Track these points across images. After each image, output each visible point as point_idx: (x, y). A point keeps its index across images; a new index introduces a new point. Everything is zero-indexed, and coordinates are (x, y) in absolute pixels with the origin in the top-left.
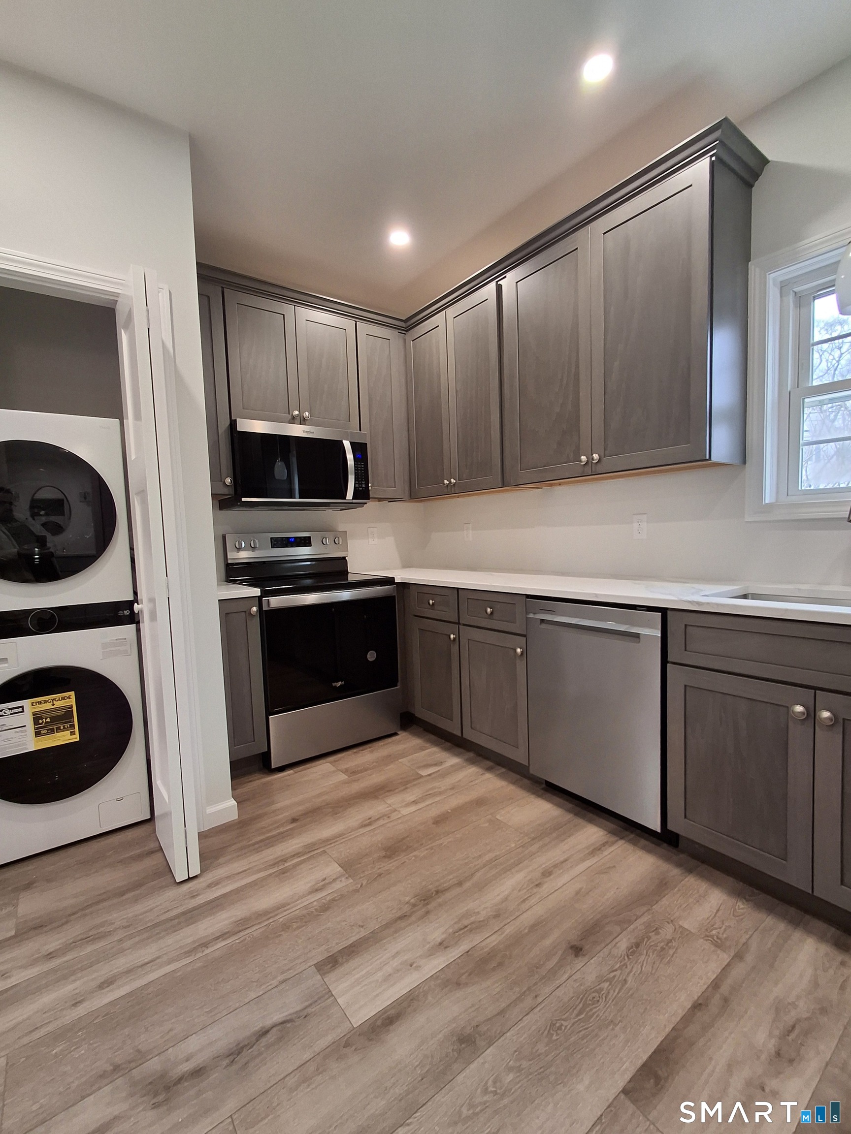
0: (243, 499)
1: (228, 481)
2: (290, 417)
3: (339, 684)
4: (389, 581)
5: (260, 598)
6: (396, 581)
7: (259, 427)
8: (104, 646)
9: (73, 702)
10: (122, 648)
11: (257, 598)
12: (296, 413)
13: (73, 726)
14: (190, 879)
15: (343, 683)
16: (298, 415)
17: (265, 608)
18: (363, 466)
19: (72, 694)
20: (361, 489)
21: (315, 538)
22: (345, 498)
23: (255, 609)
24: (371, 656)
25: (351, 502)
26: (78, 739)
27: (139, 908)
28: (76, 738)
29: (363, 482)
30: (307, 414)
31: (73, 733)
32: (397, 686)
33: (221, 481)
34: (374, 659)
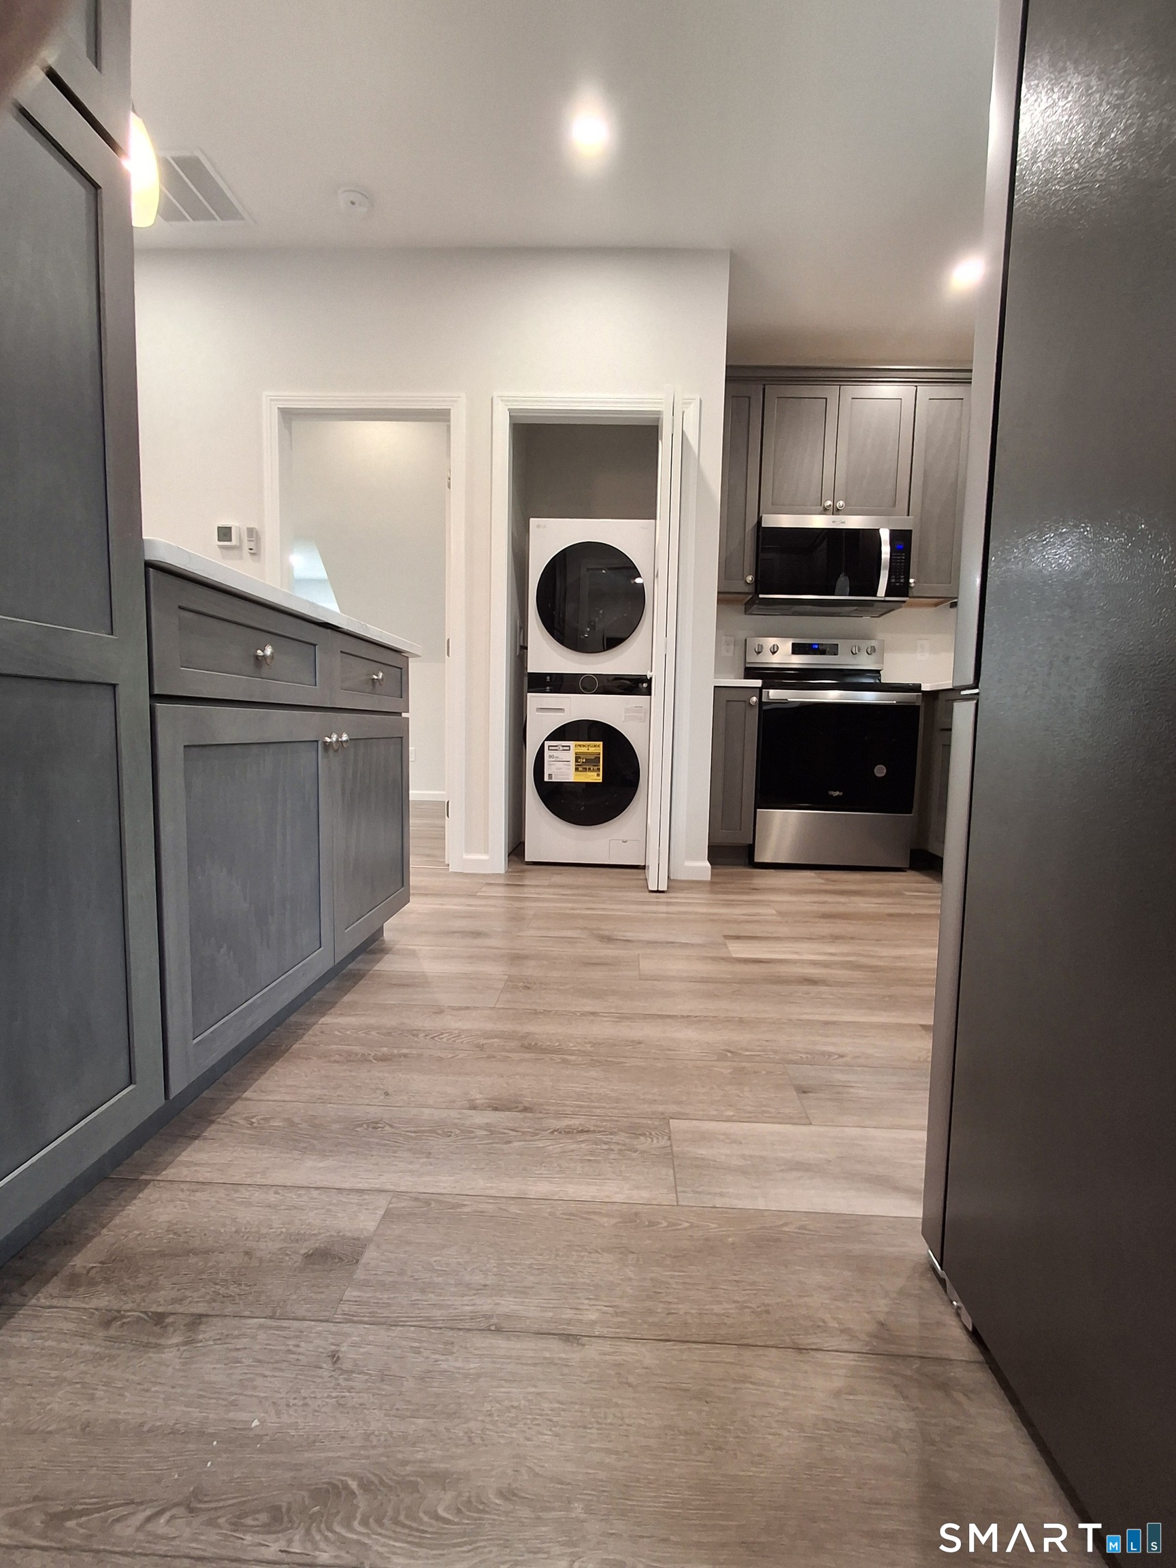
0: (761, 596)
1: (749, 578)
2: (821, 508)
3: (837, 793)
4: (916, 688)
5: (761, 689)
6: (923, 689)
7: (786, 521)
8: (627, 710)
9: (600, 750)
10: (638, 715)
11: (758, 690)
12: (829, 503)
13: (599, 769)
14: (658, 891)
15: (841, 794)
16: (830, 505)
17: (764, 700)
18: (903, 557)
19: (601, 743)
20: (898, 584)
21: (843, 646)
22: (875, 595)
23: (754, 699)
24: (880, 771)
25: (883, 599)
26: (601, 781)
27: (620, 894)
28: (600, 779)
29: (902, 577)
30: (841, 503)
31: (598, 775)
32: (911, 813)
33: (743, 579)
34: (884, 775)
